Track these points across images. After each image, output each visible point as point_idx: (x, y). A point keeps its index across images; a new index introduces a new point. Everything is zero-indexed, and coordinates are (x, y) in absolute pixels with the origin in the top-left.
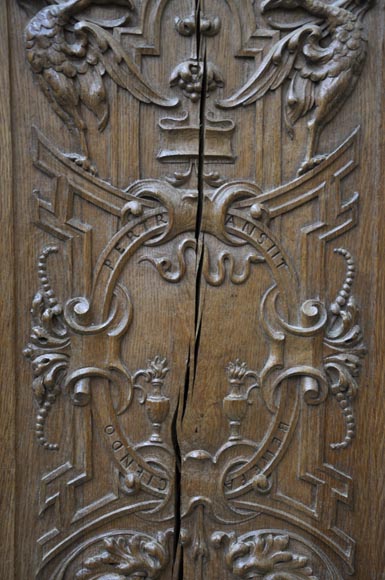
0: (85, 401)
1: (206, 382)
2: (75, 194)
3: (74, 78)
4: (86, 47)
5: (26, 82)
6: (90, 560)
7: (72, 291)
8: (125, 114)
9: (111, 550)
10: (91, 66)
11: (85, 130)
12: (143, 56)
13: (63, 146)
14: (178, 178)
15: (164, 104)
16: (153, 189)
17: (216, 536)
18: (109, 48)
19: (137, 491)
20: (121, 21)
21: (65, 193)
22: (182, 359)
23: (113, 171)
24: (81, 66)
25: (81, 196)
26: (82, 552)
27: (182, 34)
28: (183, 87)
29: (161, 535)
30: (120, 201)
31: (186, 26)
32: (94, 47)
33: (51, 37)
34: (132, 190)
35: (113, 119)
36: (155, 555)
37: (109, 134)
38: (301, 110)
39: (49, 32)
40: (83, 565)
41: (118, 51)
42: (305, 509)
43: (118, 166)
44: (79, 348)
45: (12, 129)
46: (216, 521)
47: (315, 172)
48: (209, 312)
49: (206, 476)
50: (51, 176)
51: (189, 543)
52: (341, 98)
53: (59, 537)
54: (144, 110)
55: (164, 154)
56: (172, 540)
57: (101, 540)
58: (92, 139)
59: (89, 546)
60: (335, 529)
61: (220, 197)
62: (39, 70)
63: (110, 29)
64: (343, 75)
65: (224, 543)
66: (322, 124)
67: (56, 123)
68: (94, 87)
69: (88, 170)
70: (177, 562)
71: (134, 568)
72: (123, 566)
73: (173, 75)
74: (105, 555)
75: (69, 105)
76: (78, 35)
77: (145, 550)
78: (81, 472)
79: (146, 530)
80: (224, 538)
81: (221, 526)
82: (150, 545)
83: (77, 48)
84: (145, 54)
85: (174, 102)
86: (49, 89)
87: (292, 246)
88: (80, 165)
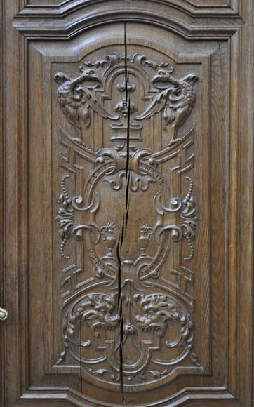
0: (81, 239)
1: (130, 232)
2: (76, 154)
3: (77, 109)
4: (81, 96)
5: (57, 110)
6: (83, 304)
7: (75, 193)
8: (97, 122)
9: (92, 300)
10: (83, 103)
11: (81, 128)
13: (72, 135)
14: (119, 148)
15: (113, 118)
16: (108, 152)
17: (136, 296)
18: (90, 97)
19: (102, 276)
20: (95, 87)
21: (72, 154)
22: (121, 222)
23: (92, 145)
24: (79, 104)
25: (79, 155)
26: (80, 301)
27: (120, 91)
28: (121, 112)
29: (112, 295)
30: (95, 157)
31: (121, 88)
32: (85, 96)
33: (67, 93)
34: (99, 153)
35: (92, 124)
36: (110, 303)
37: (90, 130)
38: (169, 121)
39: (66, 91)
40: (80, 306)
41: (94, 98)
42: (173, 285)
43: (94, 143)
44: (78, 217)
45: (51, 128)
46: (135, 289)
47: (175, 145)
48: (131, 203)
49: (131, 271)
50: (67, 147)
51: (124, 298)
52: (185, 116)
53: (70, 295)
54: (104, 120)
55: (113, 138)
56: (117, 297)
57: (88, 296)
58: (84, 132)
59: (83, 299)
60: (186, 293)
61: (136, 156)
62: (62, 106)
63: (91, 89)
64: (186, 107)
65: (139, 298)
66: (177, 127)
67: (69, 126)
68: (85, 112)
69: (82, 144)
70: (120, 306)
71: (101, 308)
72: (97, 307)
73: (117, 107)
74: (89, 302)
75: (74, 119)
76: (78, 92)
77: (106, 301)
78: (79, 268)
79: (106, 293)
80: (139, 296)
81: (138, 291)
82: (108, 299)
83: (78, 97)
84: (105, 99)
85: (116, 117)
86: (66, 113)
87: (167, 176)
88: (78, 142)
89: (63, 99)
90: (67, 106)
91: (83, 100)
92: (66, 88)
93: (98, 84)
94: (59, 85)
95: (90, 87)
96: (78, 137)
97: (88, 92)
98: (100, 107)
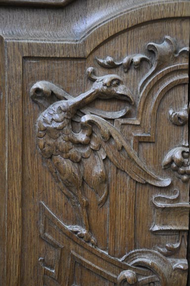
2: (77, 263)
3: (79, 163)
4: (90, 136)
8: (123, 192)
10: (94, 151)
11: (87, 207)
12: (140, 142)
13: (67, 220)
14: (169, 249)
15: (158, 184)
16: (147, 260)
18: (111, 137)
20: (121, 113)
21: (68, 262)
23: (110, 241)
24: (85, 151)
25: (82, 264)
27: (176, 124)
28: (176, 170)
30: (117, 270)
31: (179, 118)
32: (97, 136)
33: (60, 129)
34: (127, 260)
35: (112, 196)
37: (107, 209)
41: (119, 140)
43: (115, 237)
45: (22, 205)
50: (56, 246)
54: (139, 189)
55: (156, 228)
58: (93, 213)
63: (112, 120)
67: (61, 200)
69: (89, 241)
73: (167, 159)
76: (84, 127)
83: (82, 137)
84: (140, 141)
85: (167, 182)
88: (81, 237)
89: (51, 142)
90: (59, 158)
91: (93, 144)
92: (57, 117)
93: (128, 108)
94: (42, 108)
95: (109, 115)
96: (81, 225)
97: (106, 127)
98: (130, 158)
